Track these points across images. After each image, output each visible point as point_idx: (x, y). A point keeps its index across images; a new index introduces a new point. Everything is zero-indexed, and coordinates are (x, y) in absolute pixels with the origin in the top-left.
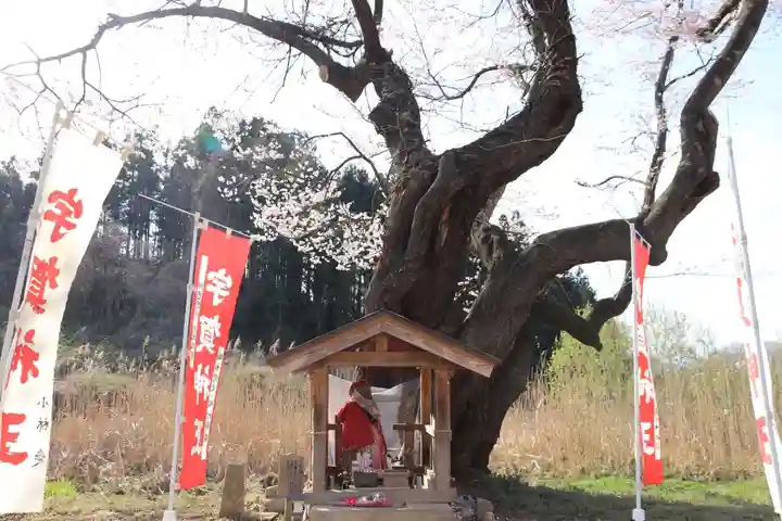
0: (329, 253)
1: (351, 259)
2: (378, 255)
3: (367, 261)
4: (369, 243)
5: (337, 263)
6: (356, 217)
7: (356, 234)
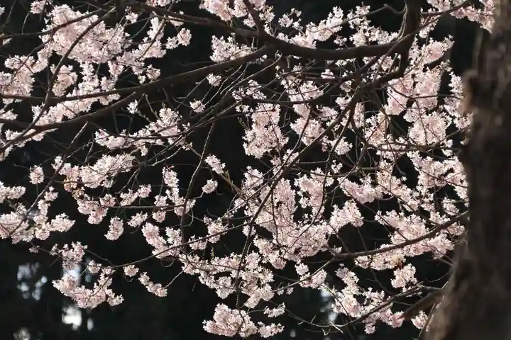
0: (162, 243)
1: (285, 275)
2: (440, 244)
3: (380, 280)
4: (389, 183)
5: (208, 301)
6: (310, 37)
7: (308, 130)
